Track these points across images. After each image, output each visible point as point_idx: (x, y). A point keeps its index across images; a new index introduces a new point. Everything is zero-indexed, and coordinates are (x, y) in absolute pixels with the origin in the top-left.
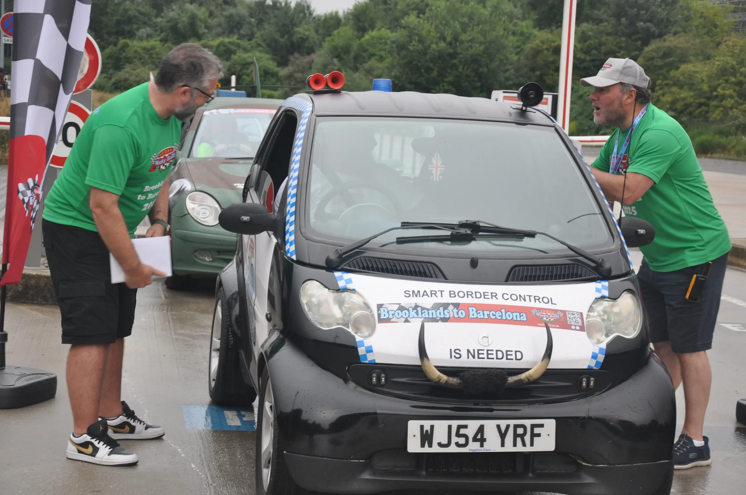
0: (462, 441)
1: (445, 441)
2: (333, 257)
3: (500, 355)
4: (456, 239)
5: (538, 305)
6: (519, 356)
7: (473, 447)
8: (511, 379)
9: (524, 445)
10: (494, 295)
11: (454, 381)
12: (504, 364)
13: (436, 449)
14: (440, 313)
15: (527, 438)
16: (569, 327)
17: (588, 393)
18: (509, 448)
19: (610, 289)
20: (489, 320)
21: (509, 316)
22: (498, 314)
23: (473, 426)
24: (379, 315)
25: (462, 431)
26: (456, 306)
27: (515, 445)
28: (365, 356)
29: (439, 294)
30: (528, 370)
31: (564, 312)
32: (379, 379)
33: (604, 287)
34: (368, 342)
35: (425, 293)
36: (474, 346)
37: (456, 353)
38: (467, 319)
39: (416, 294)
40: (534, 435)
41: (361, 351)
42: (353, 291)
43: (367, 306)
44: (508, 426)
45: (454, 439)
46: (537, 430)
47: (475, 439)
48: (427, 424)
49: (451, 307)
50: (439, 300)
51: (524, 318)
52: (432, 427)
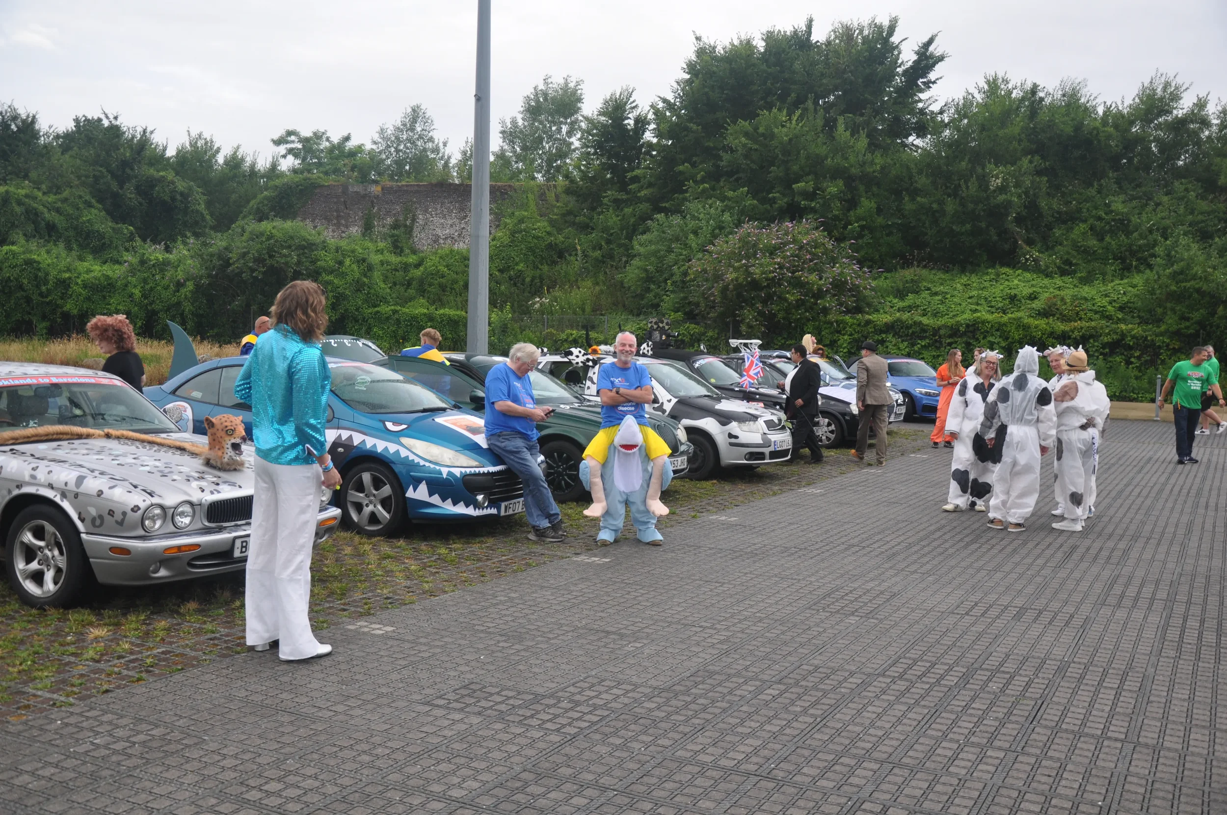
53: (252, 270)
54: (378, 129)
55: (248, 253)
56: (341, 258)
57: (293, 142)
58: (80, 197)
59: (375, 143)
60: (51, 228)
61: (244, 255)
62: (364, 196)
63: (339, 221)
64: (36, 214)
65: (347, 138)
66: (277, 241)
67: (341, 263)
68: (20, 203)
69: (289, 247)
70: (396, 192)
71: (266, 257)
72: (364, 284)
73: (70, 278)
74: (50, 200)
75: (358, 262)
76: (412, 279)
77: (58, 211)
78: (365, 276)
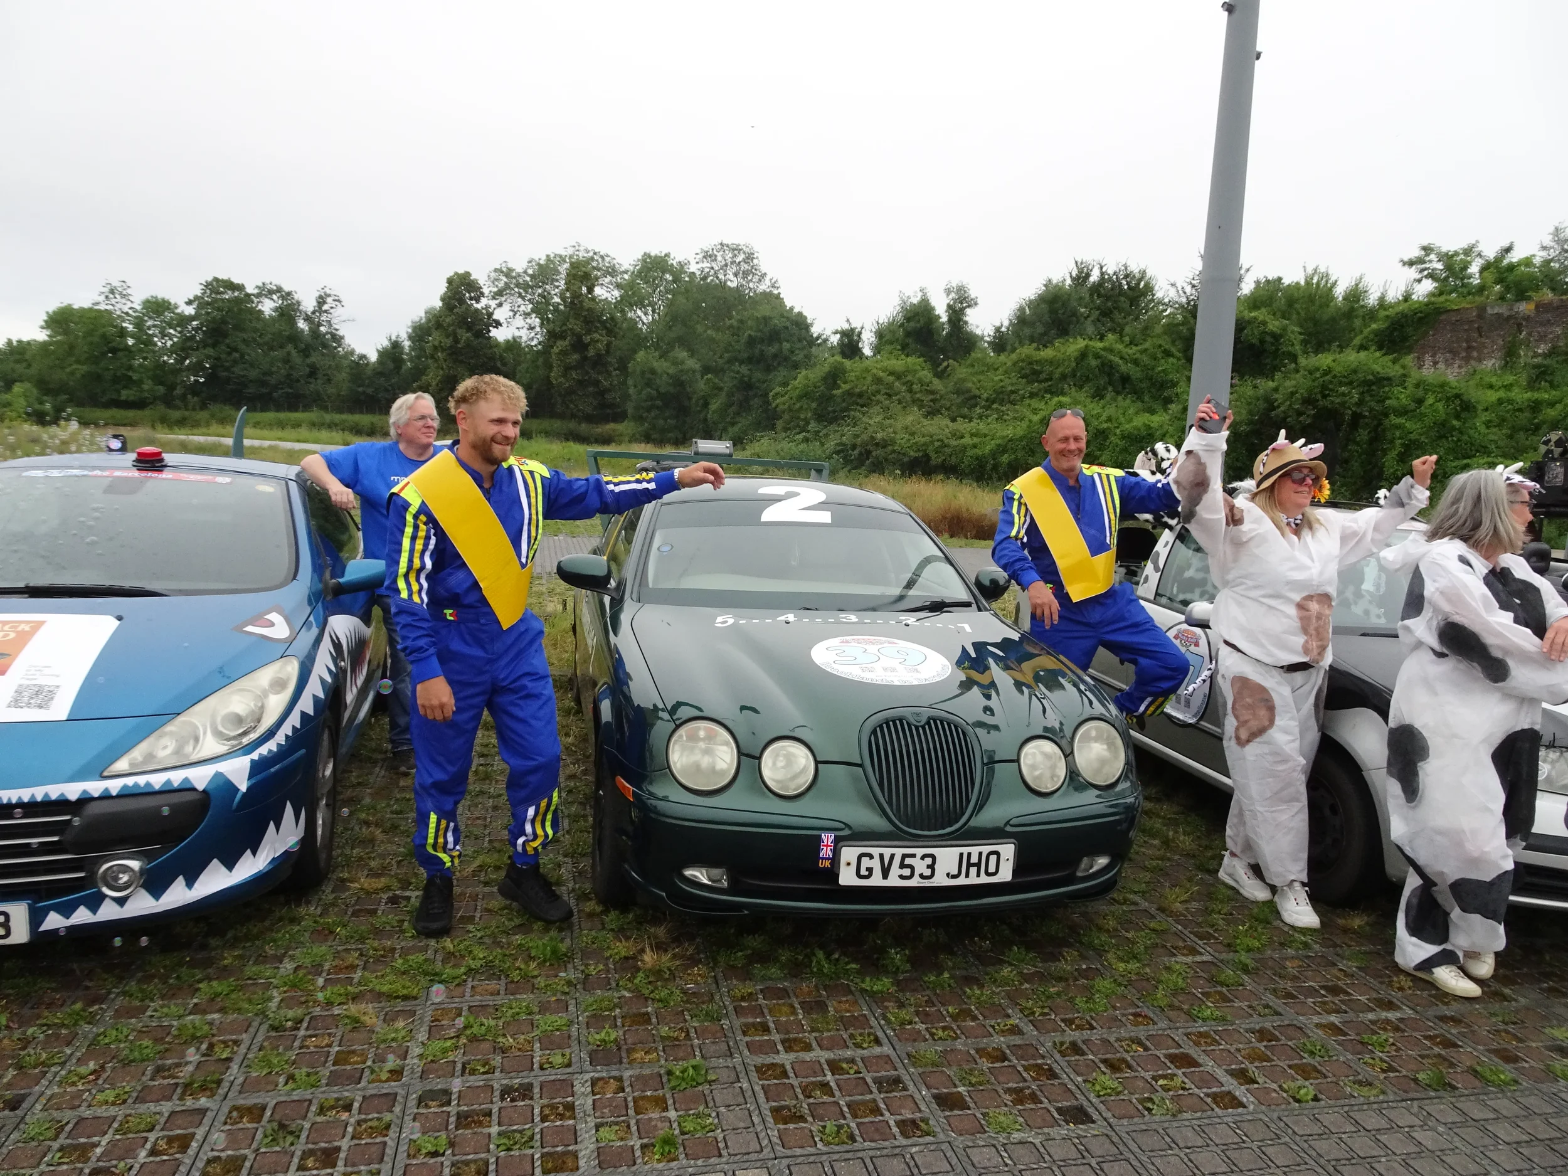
53: (1299, 413)
54: (1552, 229)
55: (1297, 392)
56: (1420, 393)
57: (1430, 261)
58: (1160, 346)
59: (1544, 248)
60: (1125, 379)
61: (1293, 394)
62: (1510, 317)
63: (1468, 352)
64: (1111, 367)
65: (1508, 250)
66: (1335, 377)
67: (1420, 402)
68: (1097, 356)
69: (1351, 383)
70: (1558, 308)
71: (1319, 397)
72: (1453, 428)
73: (1108, 428)
74: (1130, 352)
75: (1448, 399)
76: (1544, 422)
77: (1136, 362)
78: (1457, 417)
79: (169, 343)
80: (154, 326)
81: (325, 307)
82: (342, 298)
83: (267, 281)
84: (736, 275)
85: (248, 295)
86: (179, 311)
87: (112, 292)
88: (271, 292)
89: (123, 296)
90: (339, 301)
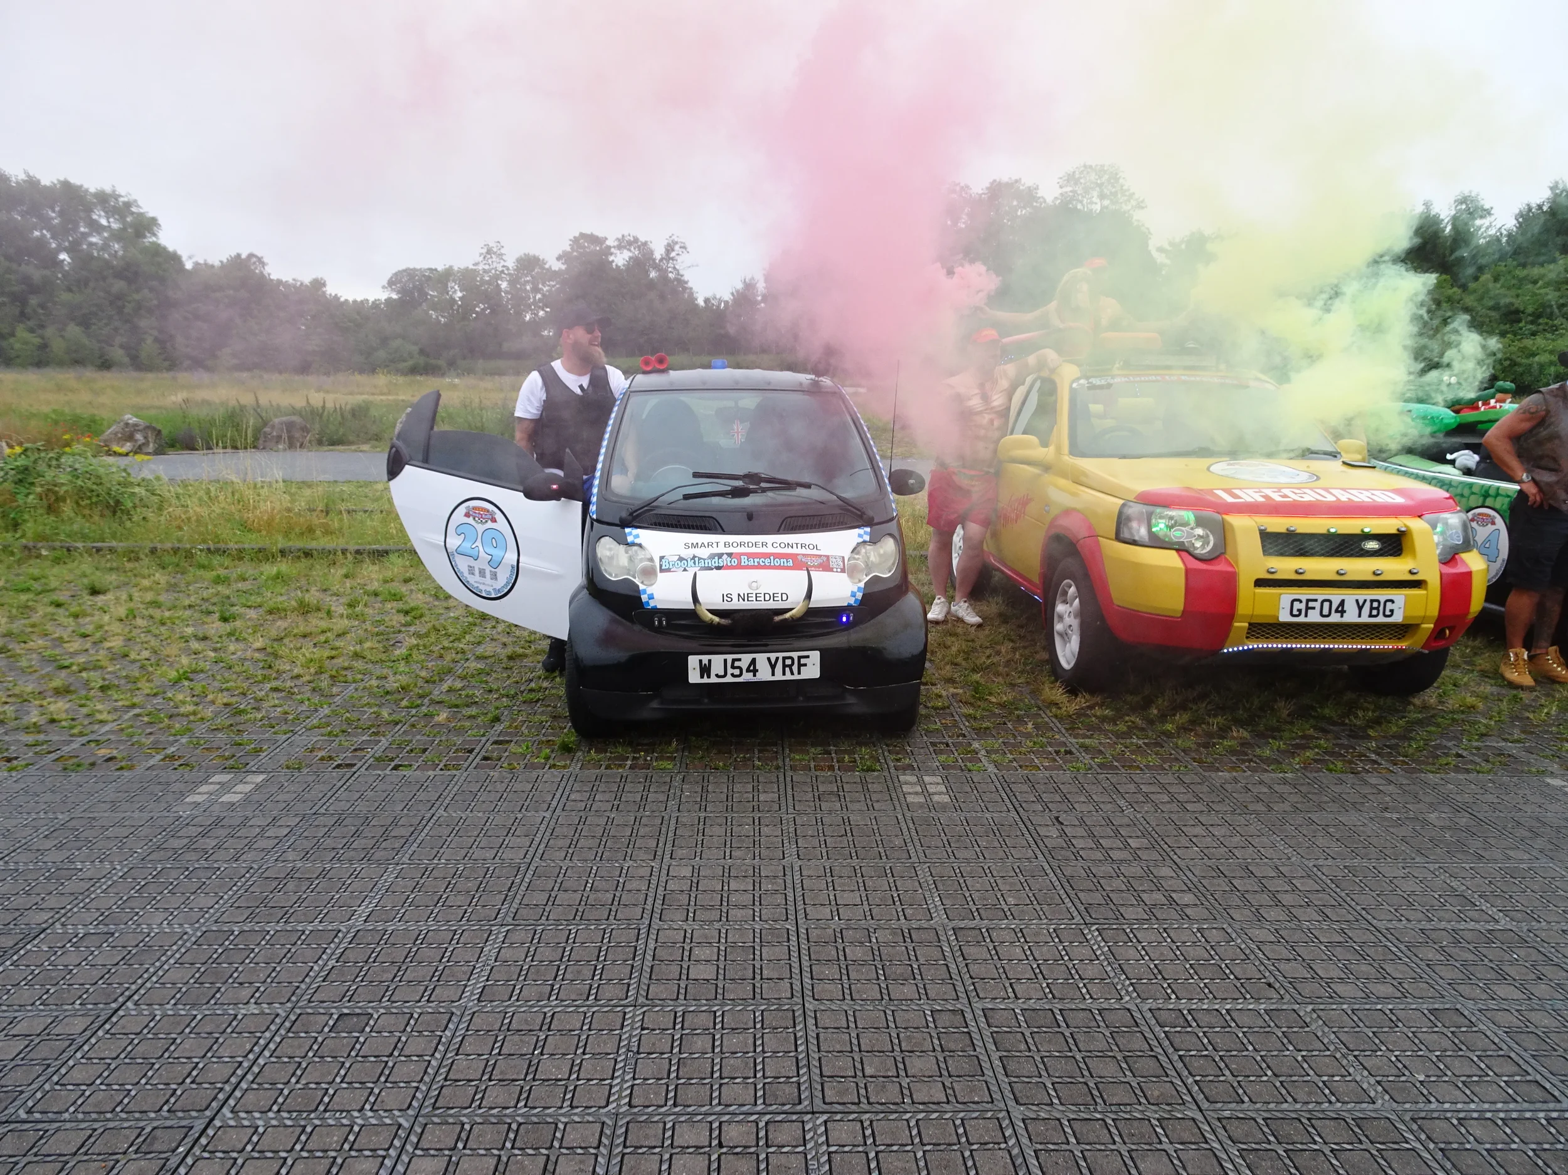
0: (737, 672)
1: (722, 673)
2: (624, 514)
3: (767, 597)
4: (737, 493)
5: (804, 551)
6: (784, 597)
7: (747, 677)
8: (777, 618)
9: (792, 673)
10: (764, 544)
11: (724, 621)
12: (771, 605)
13: (713, 680)
14: (715, 562)
15: (795, 668)
16: (831, 570)
17: (849, 625)
18: (779, 677)
19: (871, 534)
20: (759, 567)
21: (777, 562)
22: (767, 561)
23: (745, 659)
24: (661, 566)
25: (737, 664)
26: (730, 555)
27: (784, 674)
28: (648, 603)
29: (715, 545)
30: (791, 609)
31: (828, 557)
32: (660, 622)
33: (865, 533)
34: (649, 590)
35: (703, 545)
36: (744, 590)
37: (727, 597)
38: (739, 567)
39: (695, 546)
40: (800, 665)
41: (644, 598)
42: (640, 545)
43: (651, 560)
44: (777, 659)
45: (730, 671)
46: (803, 661)
47: (748, 670)
48: (705, 658)
49: (725, 556)
50: (715, 550)
51: (791, 564)
52: (710, 661)
79: (539, 296)
80: (528, 282)
81: (673, 254)
82: (687, 245)
83: (626, 234)
84: (1102, 197)
85: (609, 247)
86: (547, 266)
87: (489, 251)
88: (630, 243)
89: (500, 256)
90: (684, 248)
